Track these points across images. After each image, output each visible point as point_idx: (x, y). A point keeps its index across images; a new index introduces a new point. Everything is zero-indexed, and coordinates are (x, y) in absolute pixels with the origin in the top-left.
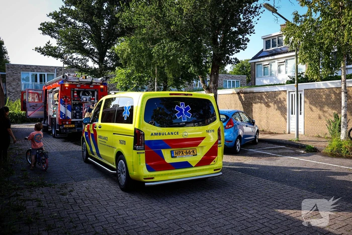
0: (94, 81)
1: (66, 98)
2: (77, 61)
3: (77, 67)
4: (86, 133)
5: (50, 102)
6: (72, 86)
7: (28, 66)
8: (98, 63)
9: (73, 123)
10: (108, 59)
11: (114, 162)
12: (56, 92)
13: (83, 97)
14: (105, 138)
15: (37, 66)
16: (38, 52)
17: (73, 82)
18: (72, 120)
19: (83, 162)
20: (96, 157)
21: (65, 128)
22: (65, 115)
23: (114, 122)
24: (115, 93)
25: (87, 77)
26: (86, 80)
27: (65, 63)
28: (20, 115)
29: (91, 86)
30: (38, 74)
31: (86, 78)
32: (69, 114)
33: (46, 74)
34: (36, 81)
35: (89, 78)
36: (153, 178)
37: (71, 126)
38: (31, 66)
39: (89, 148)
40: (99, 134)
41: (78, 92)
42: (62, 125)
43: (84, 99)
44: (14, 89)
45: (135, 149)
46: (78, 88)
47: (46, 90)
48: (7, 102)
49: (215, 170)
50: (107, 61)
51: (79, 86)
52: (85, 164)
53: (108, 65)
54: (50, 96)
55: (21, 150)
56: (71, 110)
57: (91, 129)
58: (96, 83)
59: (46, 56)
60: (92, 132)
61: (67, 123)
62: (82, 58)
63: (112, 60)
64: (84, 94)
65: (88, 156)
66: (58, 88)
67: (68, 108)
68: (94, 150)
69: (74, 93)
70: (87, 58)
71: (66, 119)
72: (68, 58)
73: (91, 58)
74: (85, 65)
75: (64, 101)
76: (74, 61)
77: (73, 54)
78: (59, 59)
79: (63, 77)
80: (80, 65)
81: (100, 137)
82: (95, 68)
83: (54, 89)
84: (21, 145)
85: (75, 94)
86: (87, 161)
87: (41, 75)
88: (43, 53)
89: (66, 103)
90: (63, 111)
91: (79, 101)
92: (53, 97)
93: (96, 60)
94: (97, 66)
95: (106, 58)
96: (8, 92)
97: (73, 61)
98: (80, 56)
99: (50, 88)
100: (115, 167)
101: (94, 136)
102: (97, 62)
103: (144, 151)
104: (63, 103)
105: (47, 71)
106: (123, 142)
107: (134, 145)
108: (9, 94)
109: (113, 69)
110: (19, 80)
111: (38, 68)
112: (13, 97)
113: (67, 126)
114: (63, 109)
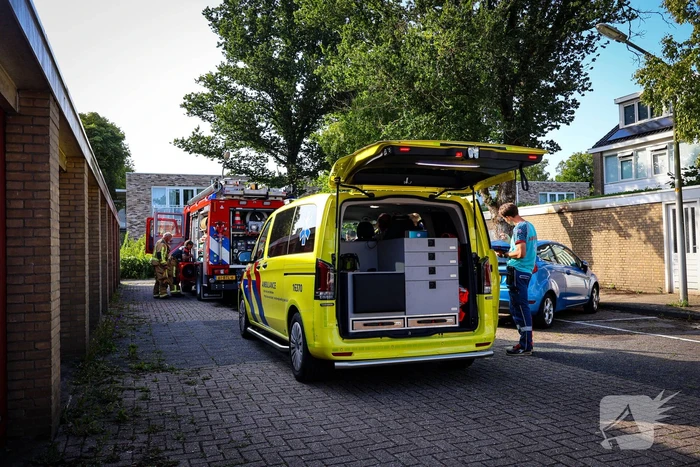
0: (271, 193)
1: (220, 224)
2: (247, 162)
3: (247, 171)
4: (246, 282)
5: (194, 233)
6: (232, 202)
7: (163, 175)
8: (286, 165)
9: (233, 271)
10: (304, 156)
11: (286, 328)
12: (205, 215)
13: (251, 223)
14: (272, 285)
15: (179, 176)
16: (179, 147)
17: (233, 196)
18: (231, 267)
19: (240, 336)
20: (261, 325)
21: (219, 282)
22: (218, 256)
23: (285, 254)
24: (291, 202)
25: (259, 187)
26: (256, 192)
27: (228, 166)
28: (145, 263)
29: (266, 203)
30: (181, 190)
31: (256, 188)
32: (225, 256)
33: (195, 189)
34: (178, 203)
35: (262, 189)
36: (350, 354)
37: (230, 277)
38: (168, 176)
39: (249, 310)
40: (263, 279)
41: (243, 215)
42: (213, 277)
43: (254, 227)
44: (138, 218)
45: (317, 297)
46: (243, 206)
47: (189, 213)
48: (126, 241)
49: (477, 345)
50: (301, 159)
51: (245, 203)
52: (242, 340)
53: (305, 167)
54: (195, 224)
55: (138, 318)
56: (231, 248)
57: (252, 272)
58: (276, 197)
59: (193, 154)
60: (254, 278)
61: (222, 272)
62: (257, 155)
63: (311, 157)
64: (253, 218)
65: (248, 324)
66: (207, 209)
67: (223, 244)
68: (257, 312)
69: (234, 215)
70: (266, 155)
71: (221, 264)
72: (231, 156)
73: (272, 154)
74: (263, 169)
75: (217, 232)
76: (243, 162)
77: (241, 149)
78: (216, 160)
79: (216, 187)
80: (252, 169)
81: (265, 284)
82: (280, 173)
83: (200, 210)
84: (138, 311)
85: (238, 218)
86: (247, 336)
87: (186, 192)
88: (187, 150)
89: (220, 235)
90: (215, 251)
91: (243, 230)
92: (200, 224)
93: (282, 158)
94: (284, 170)
95: (300, 154)
96: (128, 224)
97: (240, 161)
98: (253, 153)
99: (195, 208)
100: (287, 338)
101: (257, 285)
102: (284, 163)
103: (334, 302)
104: (214, 234)
105: (197, 184)
106: (298, 288)
107: (316, 290)
108: (131, 227)
109: (313, 175)
110: (149, 202)
111: (181, 179)
112: (137, 233)
113: (222, 278)
114: (214, 245)
